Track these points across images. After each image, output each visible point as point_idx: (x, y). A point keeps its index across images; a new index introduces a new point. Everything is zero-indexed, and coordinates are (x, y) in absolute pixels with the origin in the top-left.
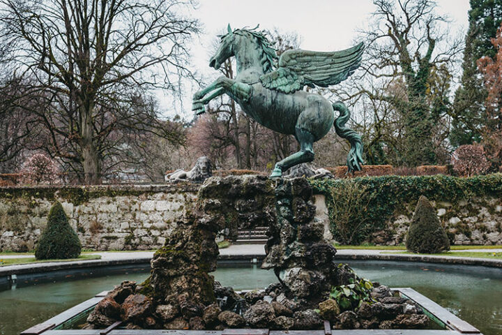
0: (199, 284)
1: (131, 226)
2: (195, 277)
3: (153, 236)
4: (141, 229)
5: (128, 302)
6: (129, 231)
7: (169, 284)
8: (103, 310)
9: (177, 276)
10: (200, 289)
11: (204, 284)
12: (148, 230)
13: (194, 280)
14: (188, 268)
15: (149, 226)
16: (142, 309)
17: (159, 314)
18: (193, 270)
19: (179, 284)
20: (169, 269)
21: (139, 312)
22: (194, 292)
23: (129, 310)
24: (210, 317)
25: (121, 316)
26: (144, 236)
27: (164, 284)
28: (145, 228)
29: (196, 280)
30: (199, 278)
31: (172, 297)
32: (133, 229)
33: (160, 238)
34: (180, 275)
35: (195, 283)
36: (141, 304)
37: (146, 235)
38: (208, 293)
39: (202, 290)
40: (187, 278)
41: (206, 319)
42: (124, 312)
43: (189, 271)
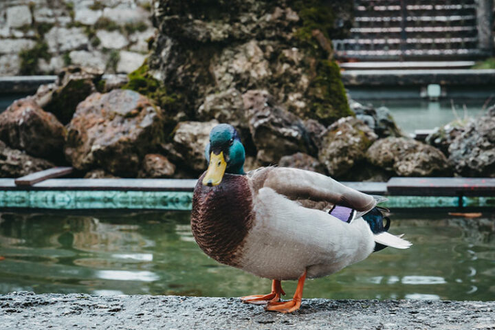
0: (302, 64)
1: (39, 19)
2: (289, 45)
3: (105, 50)
4: (70, 26)
5: (89, 111)
6: (31, 33)
7: (207, 67)
8: (13, 133)
9: (234, 42)
10: (304, 81)
11: (319, 66)
12: (90, 31)
13: (286, 53)
14: (268, 17)
15: (91, 17)
16: (134, 130)
17: (183, 147)
18: (282, 25)
19: (239, 65)
20: (207, 19)
21: (124, 138)
22: (288, 90)
23: (91, 133)
24: (344, 151)
25: (69, 151)
26: (79, 49)
27: (194, 68)
28: (79, 25)
29: (294, 54)
30: (302, 46)
31: (220, 101)
32: (43, 28)
33: (125, 56)
34: (244, 39)
35: (291, 63)
36: (129, 116)
37: (83, 48)
38: (331, 92)
39: (312, 85)
40: (263, 48)
41: (332, 157)
42: (76, 140)
43: (271, 26)
